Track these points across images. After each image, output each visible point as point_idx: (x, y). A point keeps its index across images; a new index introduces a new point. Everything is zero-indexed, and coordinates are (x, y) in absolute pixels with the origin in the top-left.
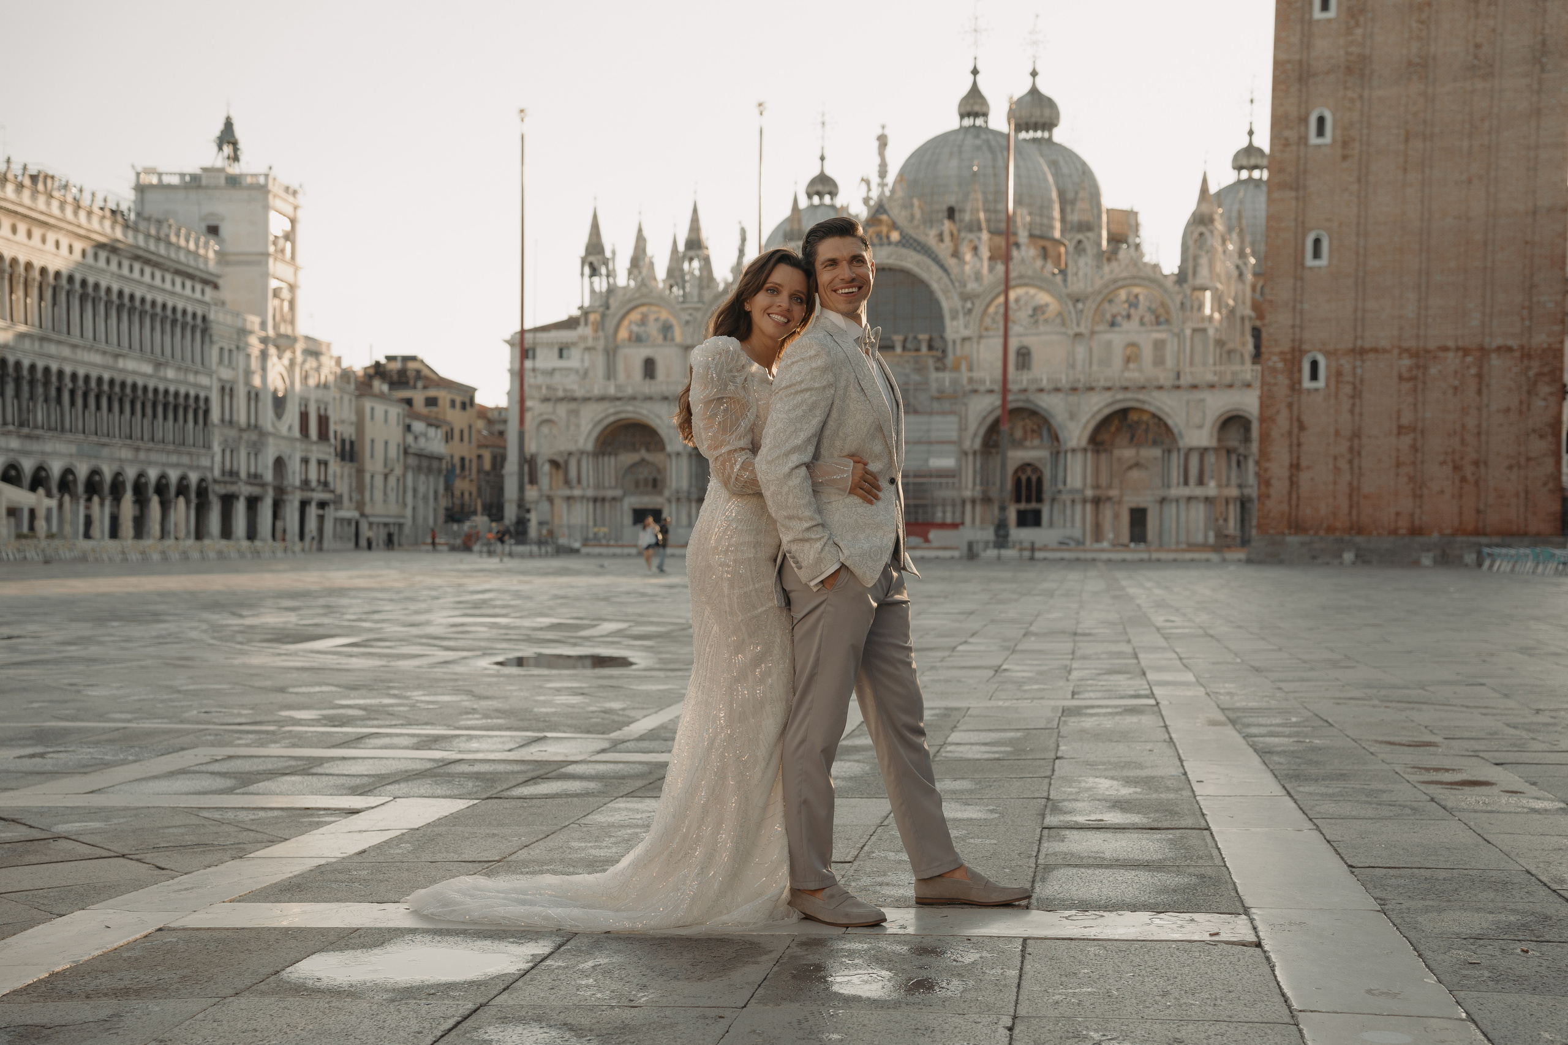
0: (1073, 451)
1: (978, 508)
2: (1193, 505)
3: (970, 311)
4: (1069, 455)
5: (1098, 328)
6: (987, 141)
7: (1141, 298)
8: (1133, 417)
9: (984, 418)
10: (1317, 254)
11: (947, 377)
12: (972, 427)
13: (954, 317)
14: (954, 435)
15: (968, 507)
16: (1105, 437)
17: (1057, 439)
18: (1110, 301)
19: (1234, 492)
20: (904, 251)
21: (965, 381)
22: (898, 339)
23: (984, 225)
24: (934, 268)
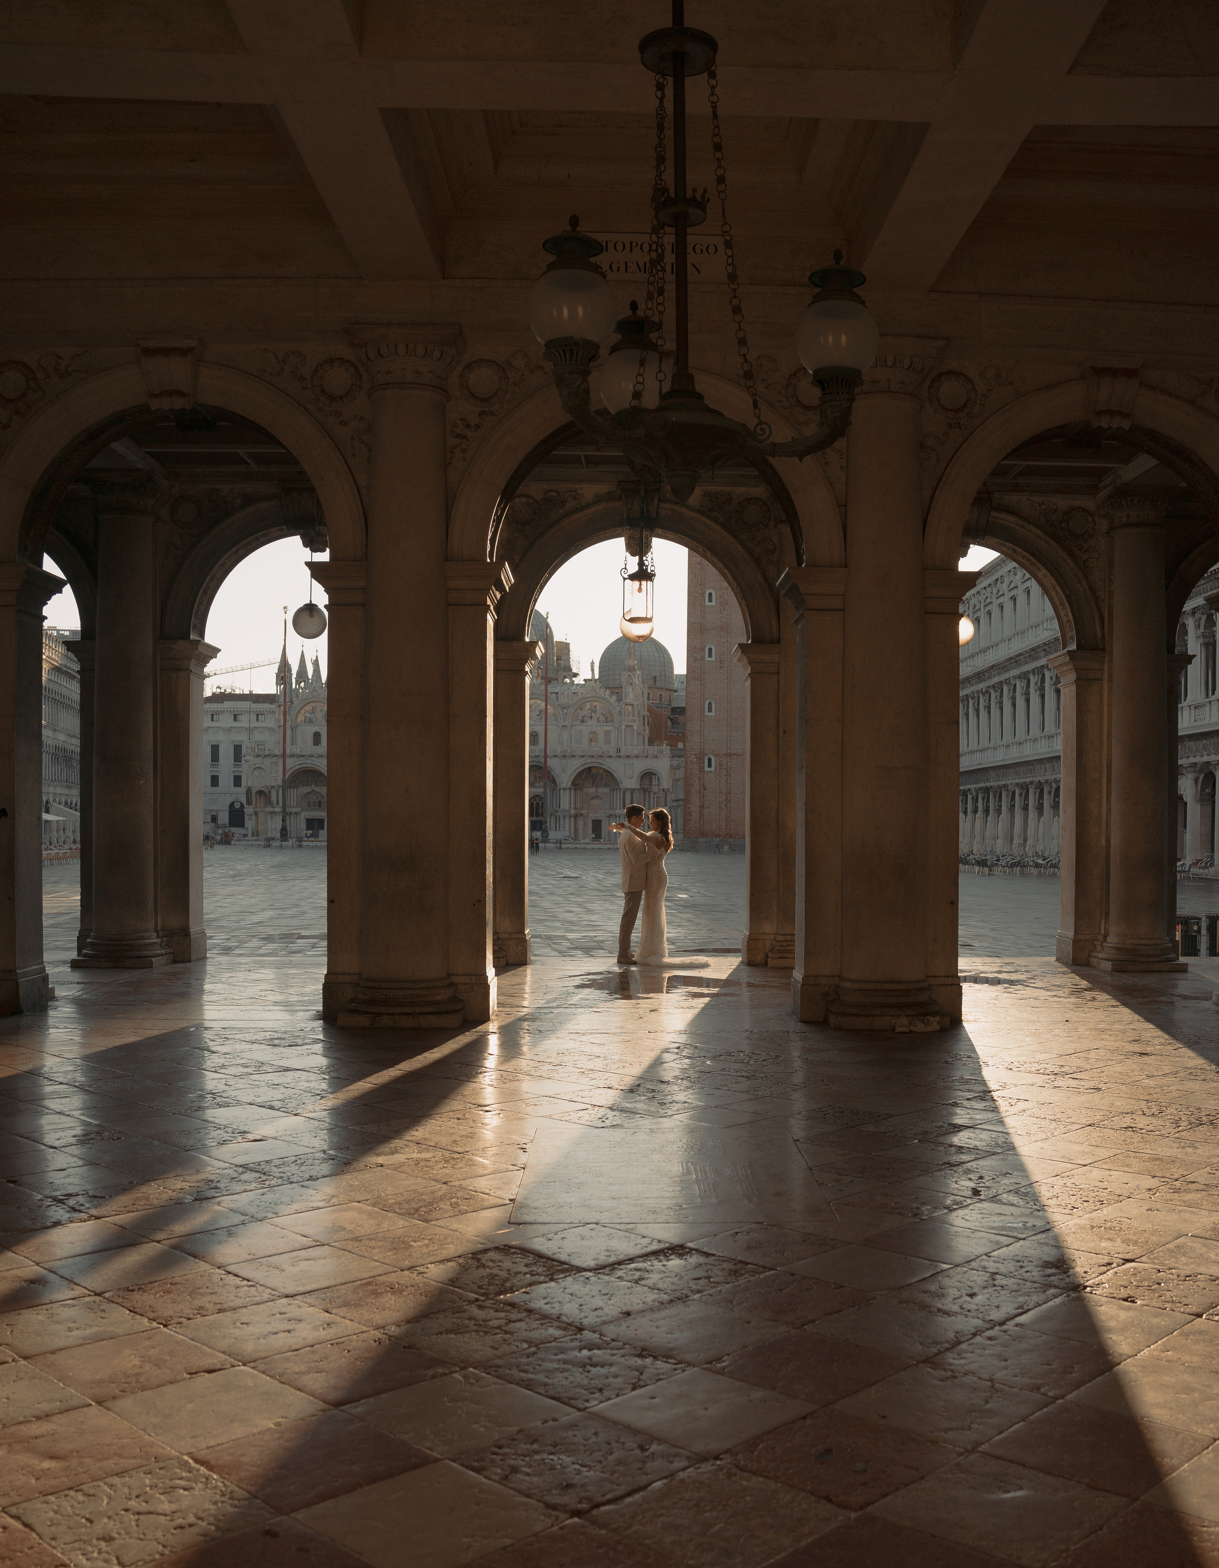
0: (564, 789)
4: (562, 791)
5: (575, 723)
7: (598, 707)
8: (594, 771)
10: (710, 710)
16: (579, 781)
17: (554, 782)
18: (581, 709)
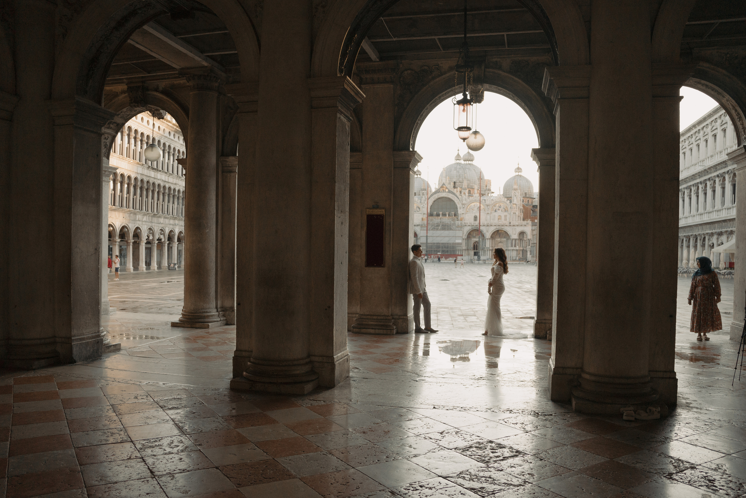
0: (487, 239)
1: (466, 251)
2: (514, 251)
3: (464, 207)
4: (486, 240)
5: (492, 212)
6: (462, 167)
7: (502, 205)
8: (500, 232)
9: (468, 231)
11: (459, 222)
12: (465, 233)
13: (460, 209)
14: (461, 235)
15: (464, 251)
16: (494, 236)
17: (483, 236)
18: (495, 206)
19: (522, 248)
20: (449, 194)
21: (463, 223)
22: (447, 213)
23: (467, 188)
24: (456, 198)
